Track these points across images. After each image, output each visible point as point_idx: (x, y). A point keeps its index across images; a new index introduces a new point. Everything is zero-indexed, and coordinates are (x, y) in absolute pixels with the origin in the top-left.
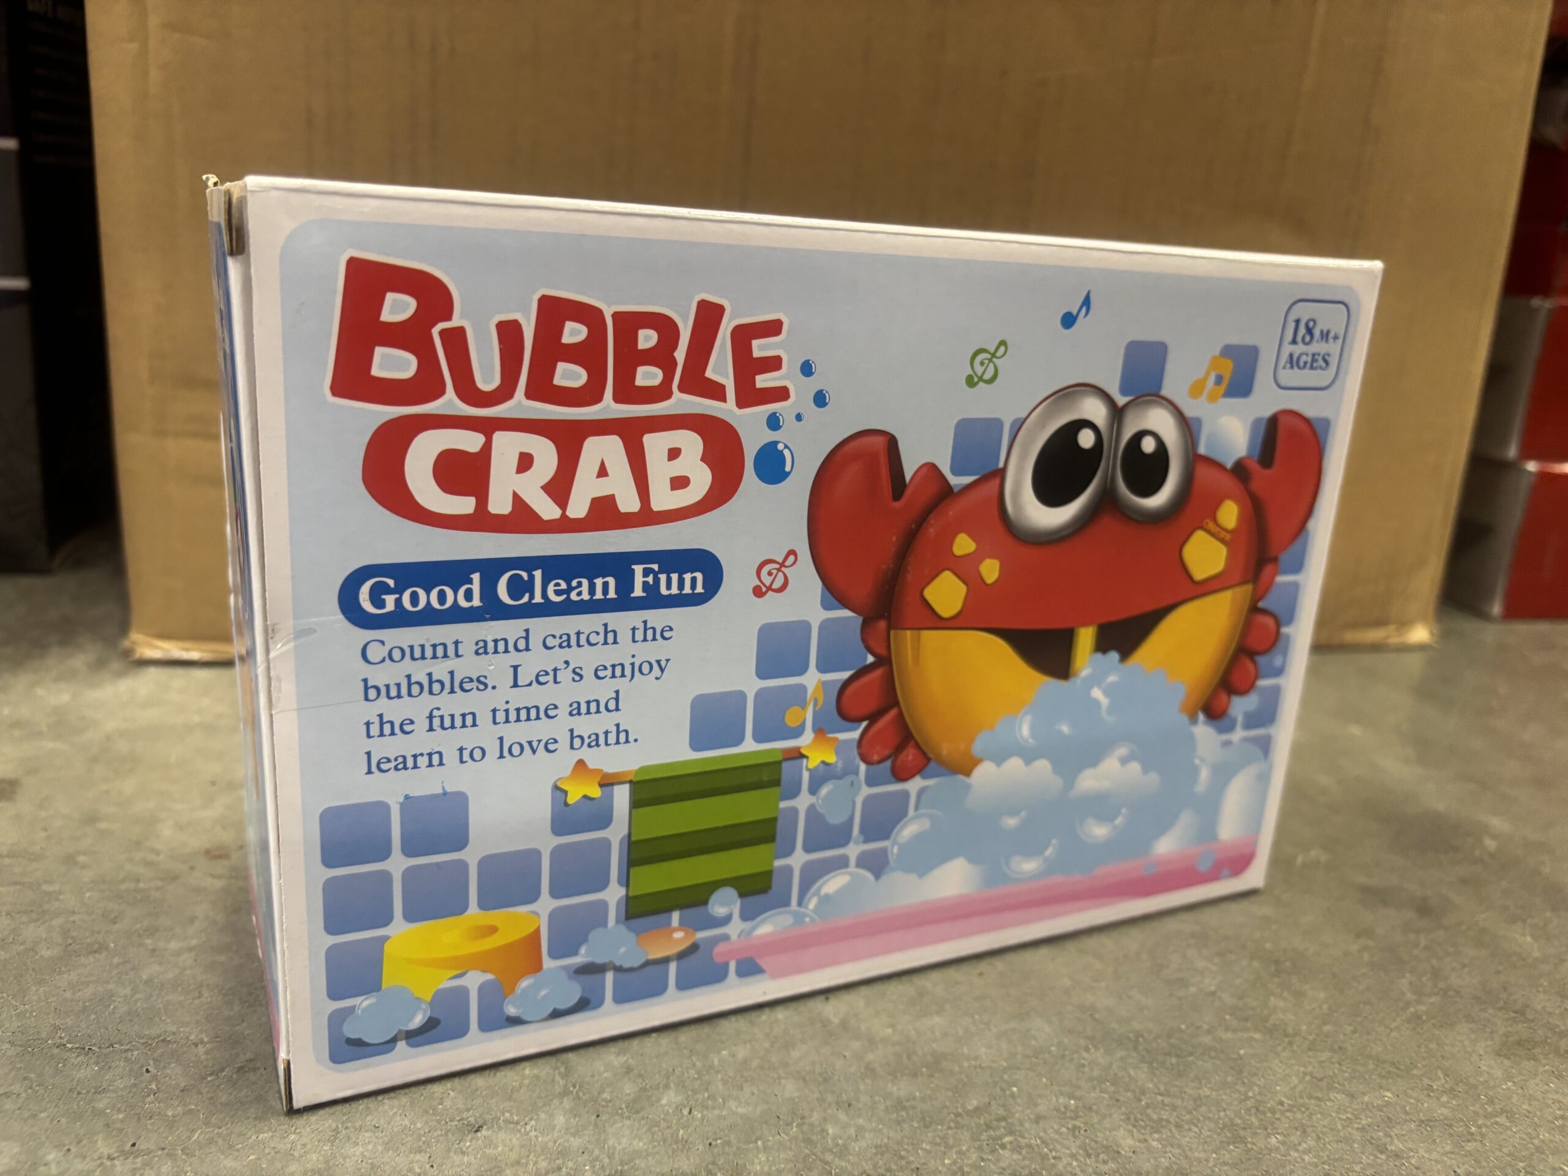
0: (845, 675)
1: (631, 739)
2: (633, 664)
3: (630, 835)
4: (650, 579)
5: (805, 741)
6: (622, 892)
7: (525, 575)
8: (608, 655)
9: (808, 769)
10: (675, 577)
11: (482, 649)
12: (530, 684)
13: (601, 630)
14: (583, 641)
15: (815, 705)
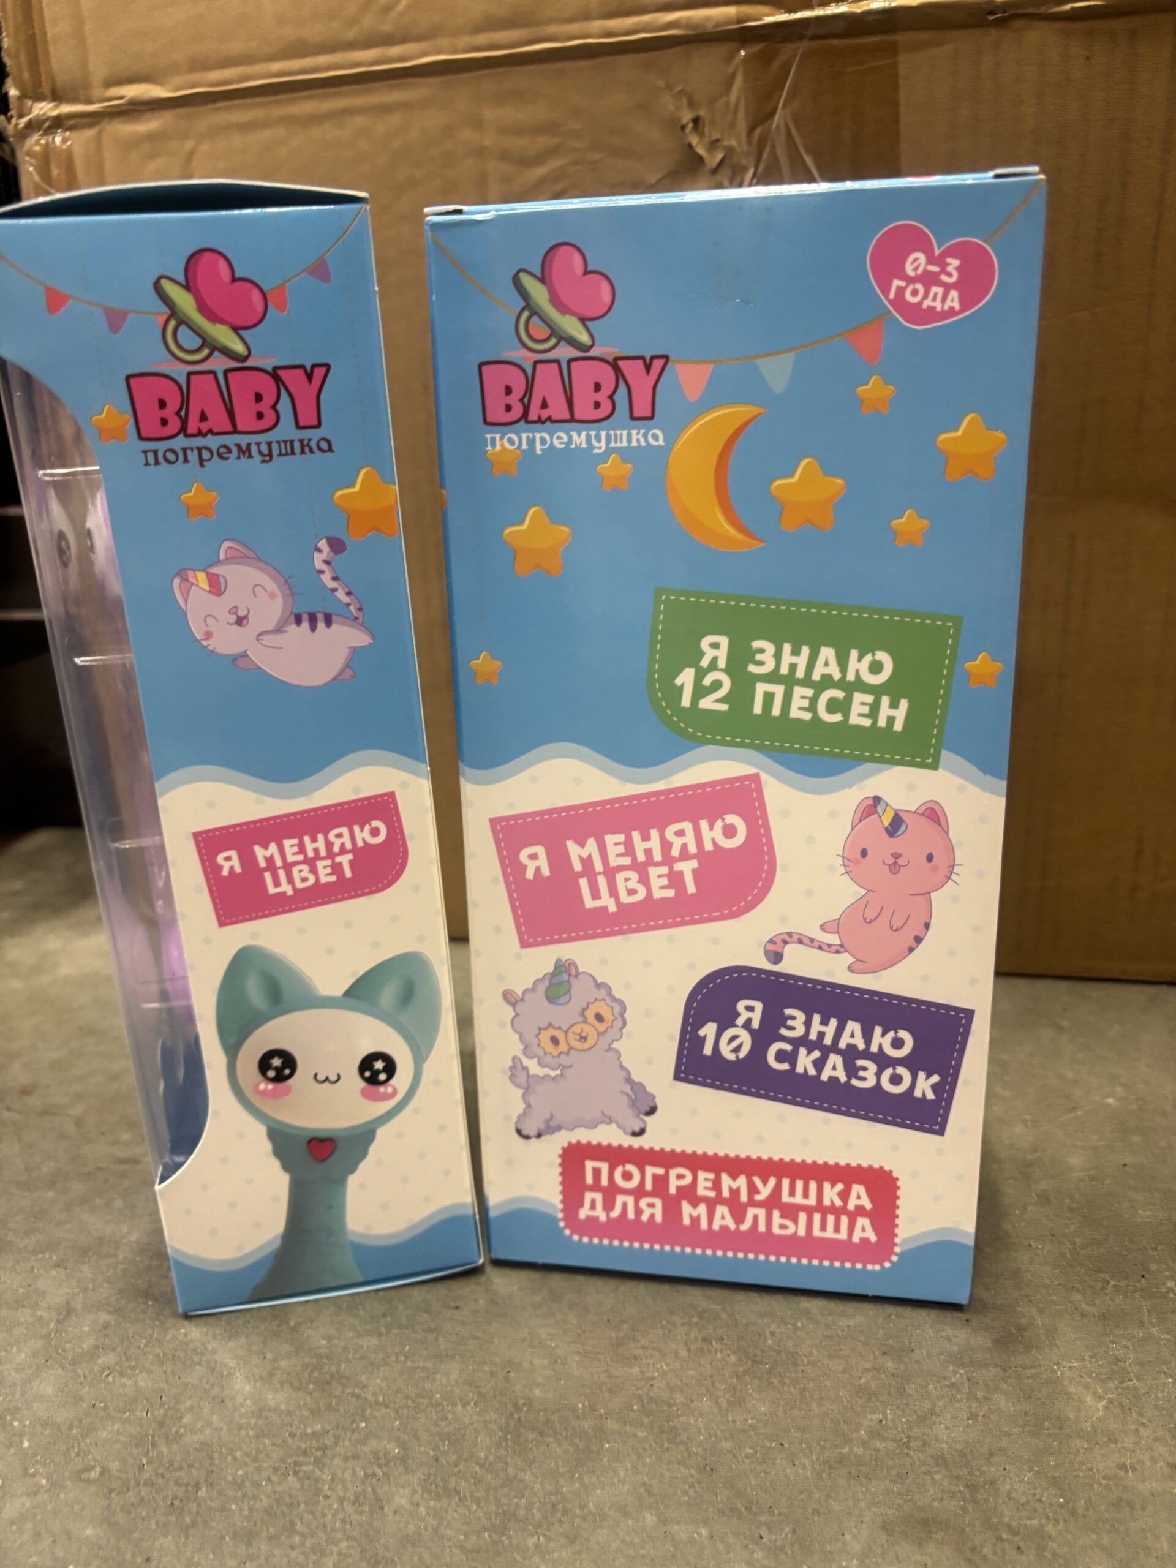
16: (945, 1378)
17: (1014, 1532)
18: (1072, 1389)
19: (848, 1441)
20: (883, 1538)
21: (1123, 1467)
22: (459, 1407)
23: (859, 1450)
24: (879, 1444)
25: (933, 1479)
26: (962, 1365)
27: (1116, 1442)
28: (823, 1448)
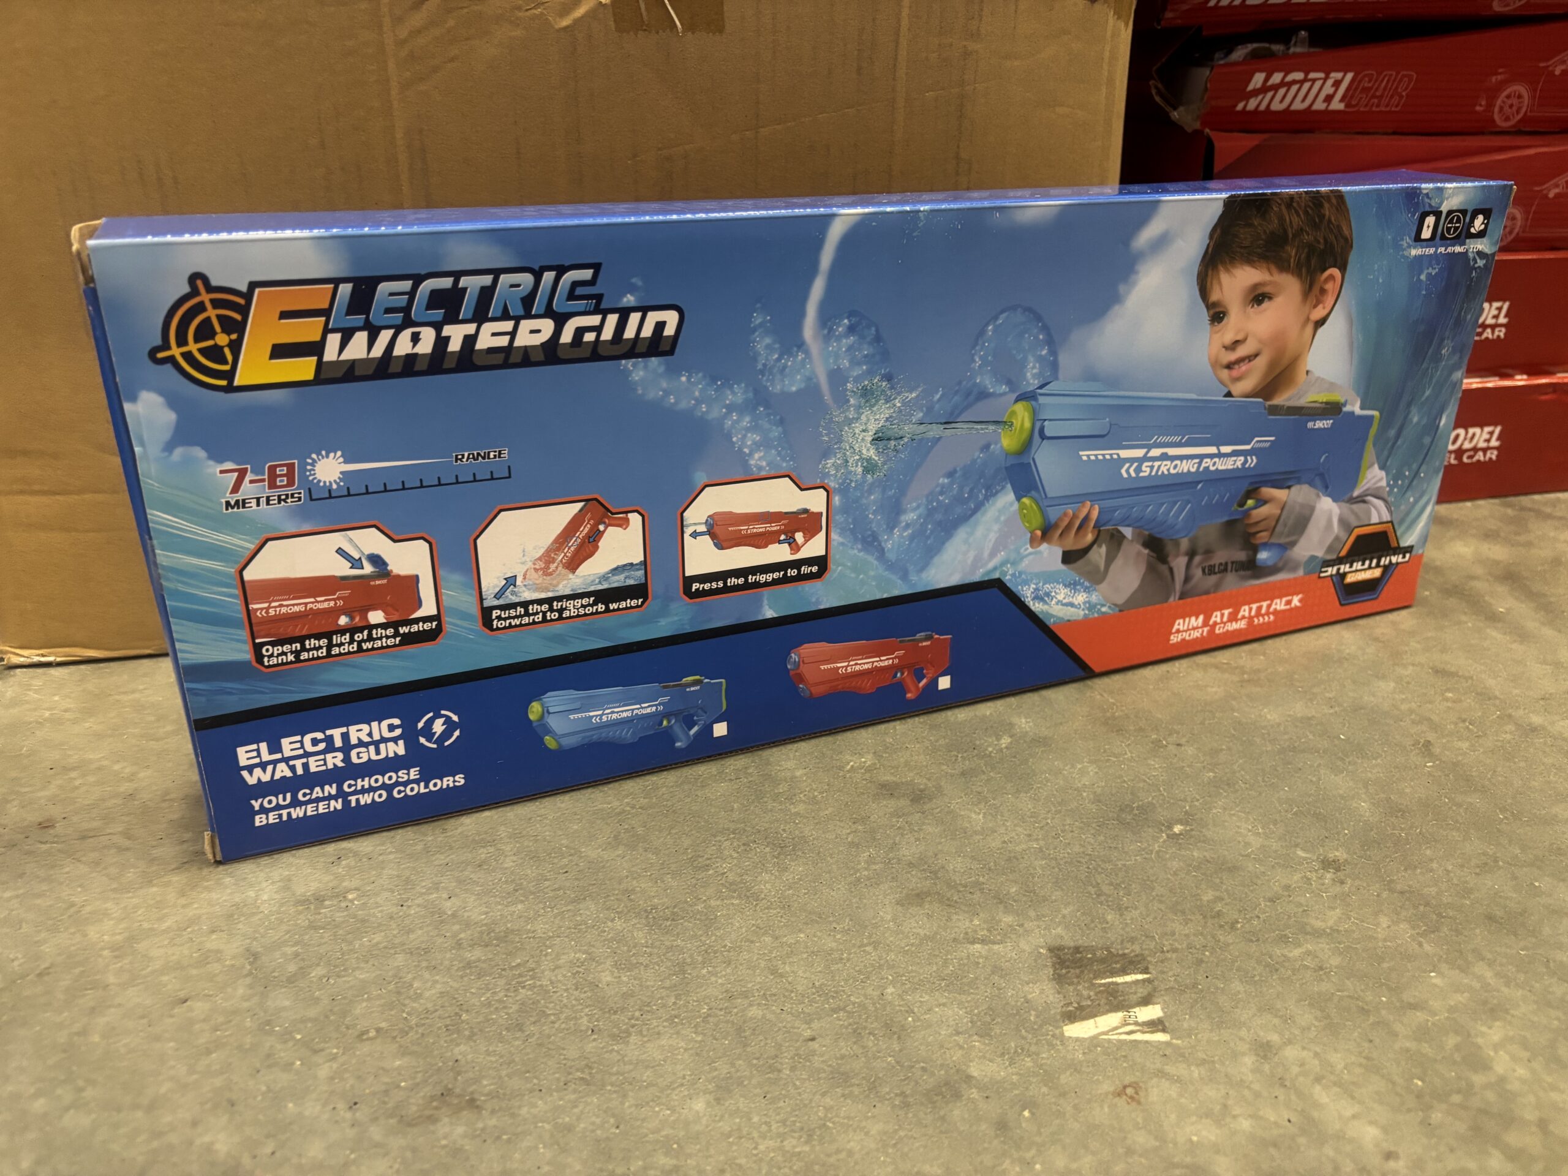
16: (893, 826)
17: (965, 886)
18: (962, 813)
19: (858, 870)
20: (900, 908)
21: (1004, 842)
22: (610, 924)
23: (866, 873)
24: (874, 867)
25: (912, 875)
26: (900, 817)
27: (996, 832)
28: (845, 877)
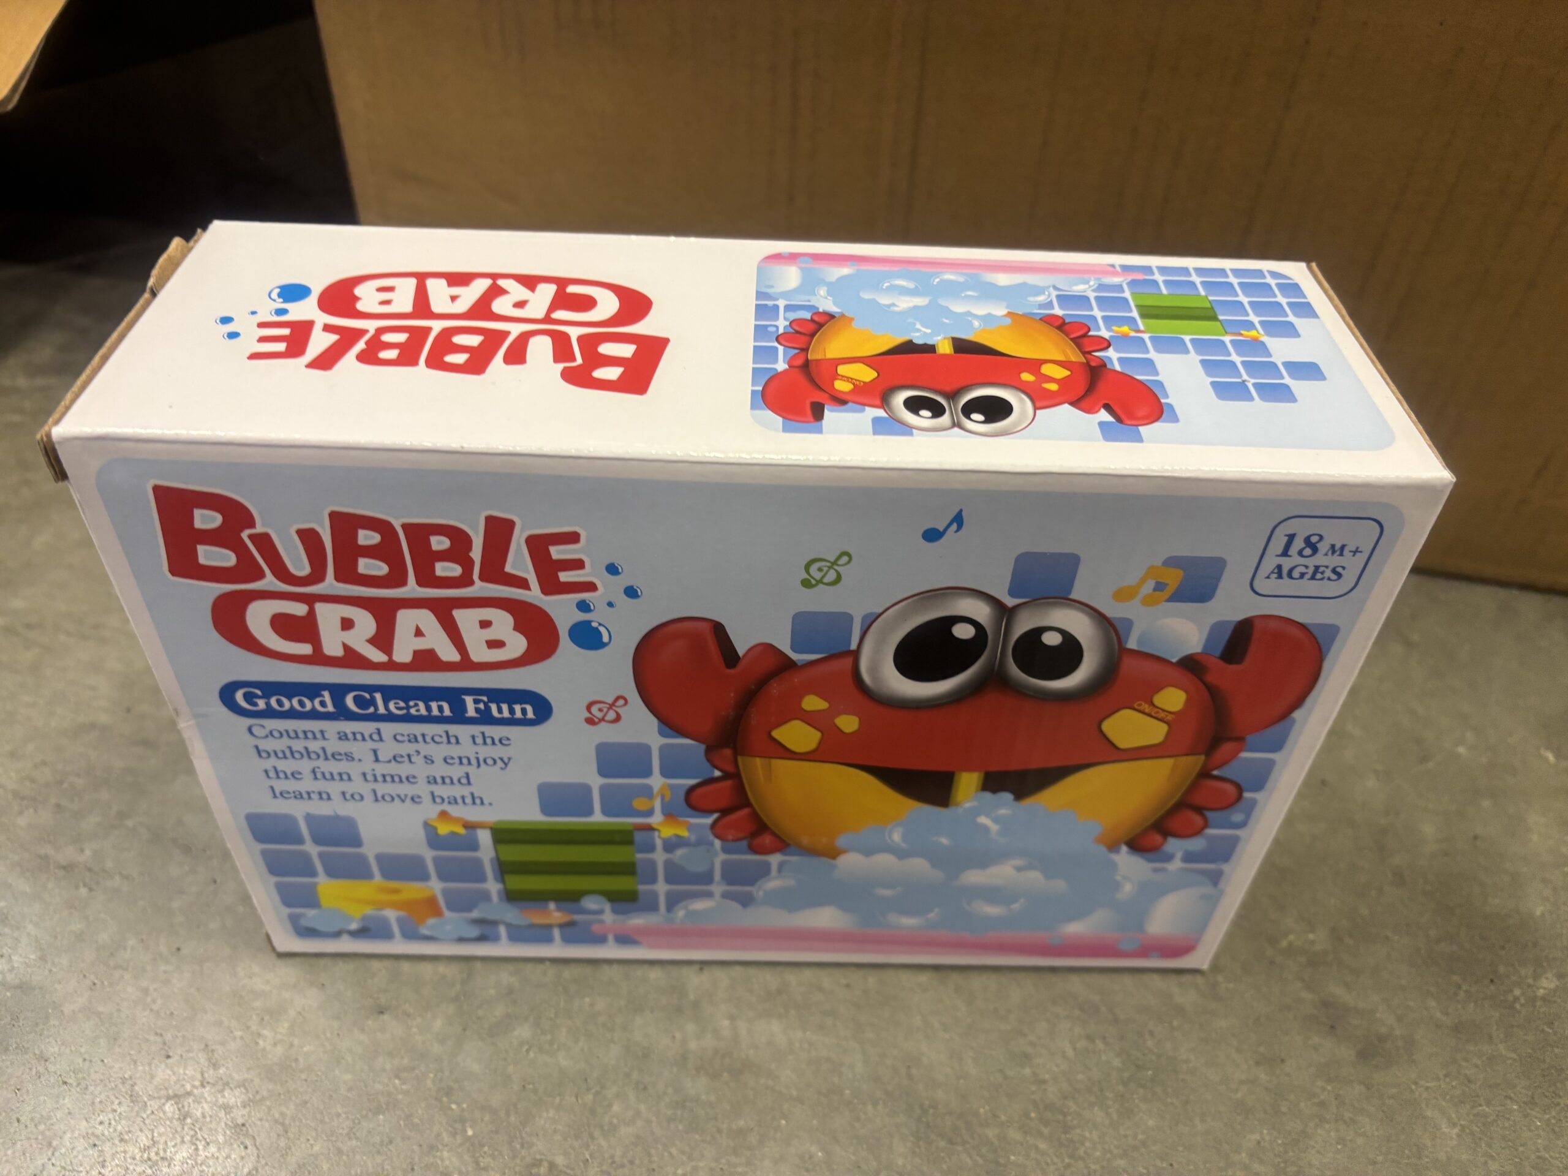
0: (692, 782)
1: (485, 801)
2: (478, 759)
3: (498, 857)
4: (482, 706)
5: (656, 819)
6: (500, 886)
7: (367, 696)
8: (454, 751)
9: (659, 837)
10: (505, 707)
11: (343, 737)
12: (390, 761)
13: (444, 735)
14: (428, 739)
15: (663, 798)
